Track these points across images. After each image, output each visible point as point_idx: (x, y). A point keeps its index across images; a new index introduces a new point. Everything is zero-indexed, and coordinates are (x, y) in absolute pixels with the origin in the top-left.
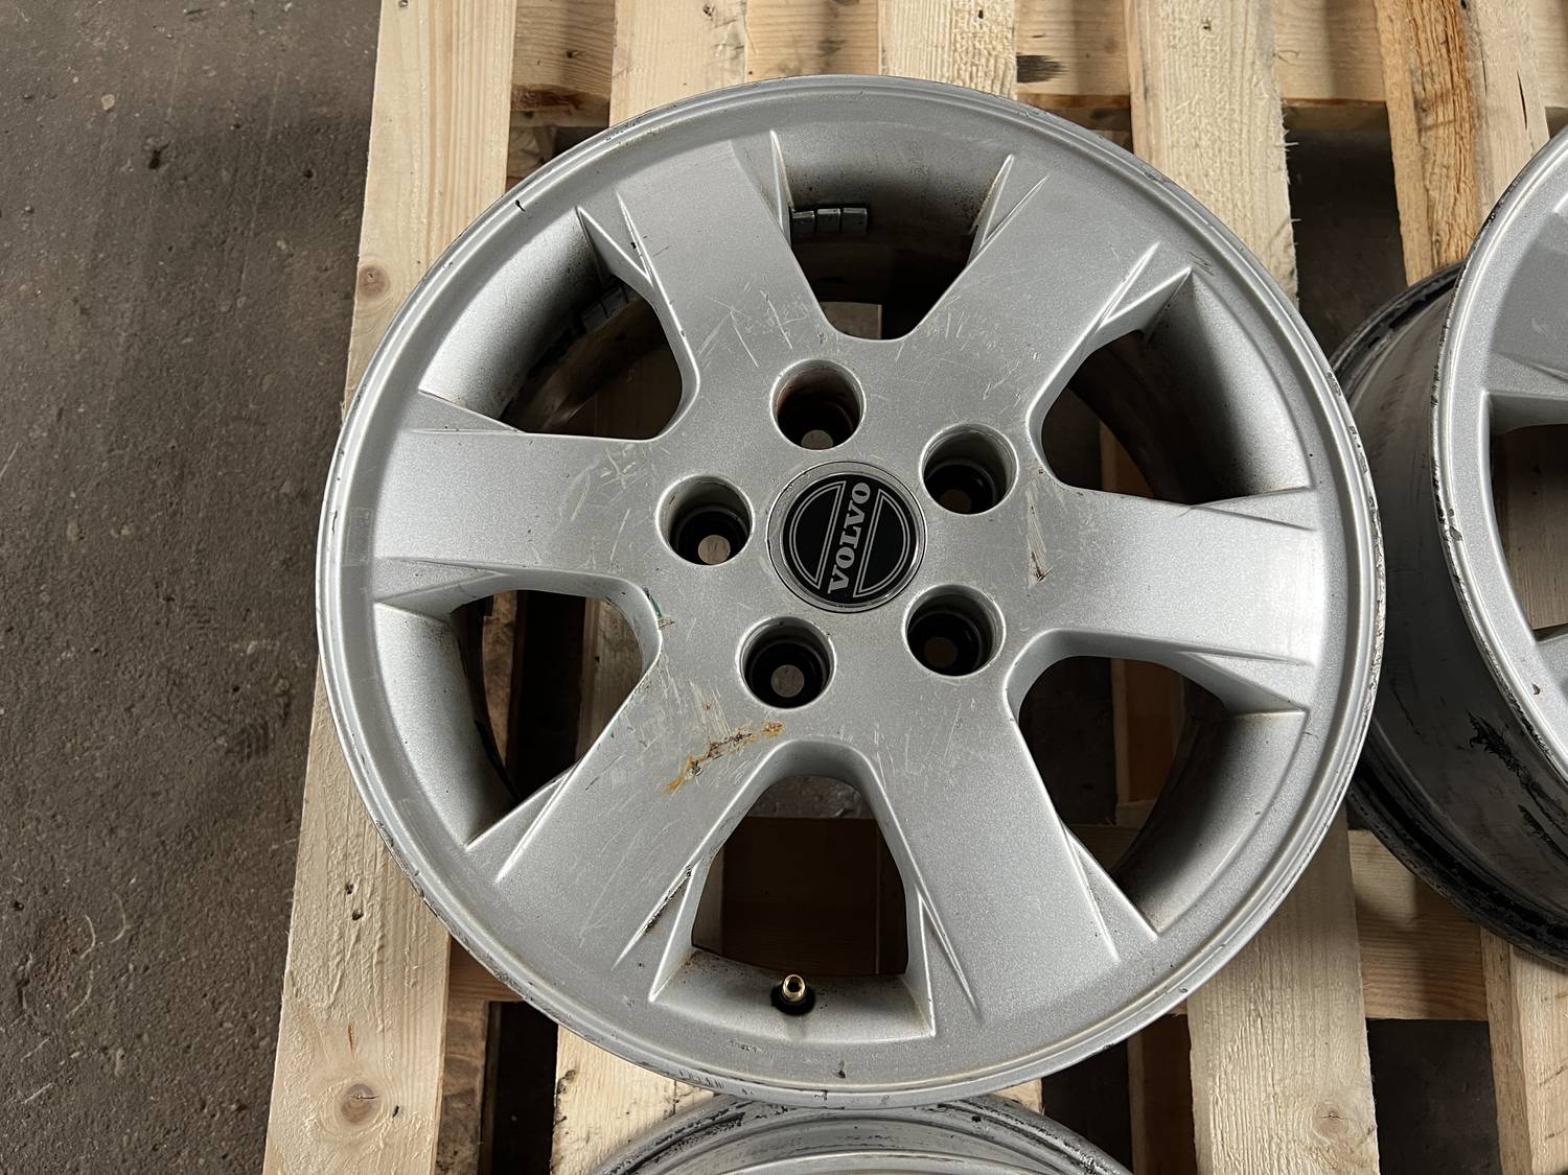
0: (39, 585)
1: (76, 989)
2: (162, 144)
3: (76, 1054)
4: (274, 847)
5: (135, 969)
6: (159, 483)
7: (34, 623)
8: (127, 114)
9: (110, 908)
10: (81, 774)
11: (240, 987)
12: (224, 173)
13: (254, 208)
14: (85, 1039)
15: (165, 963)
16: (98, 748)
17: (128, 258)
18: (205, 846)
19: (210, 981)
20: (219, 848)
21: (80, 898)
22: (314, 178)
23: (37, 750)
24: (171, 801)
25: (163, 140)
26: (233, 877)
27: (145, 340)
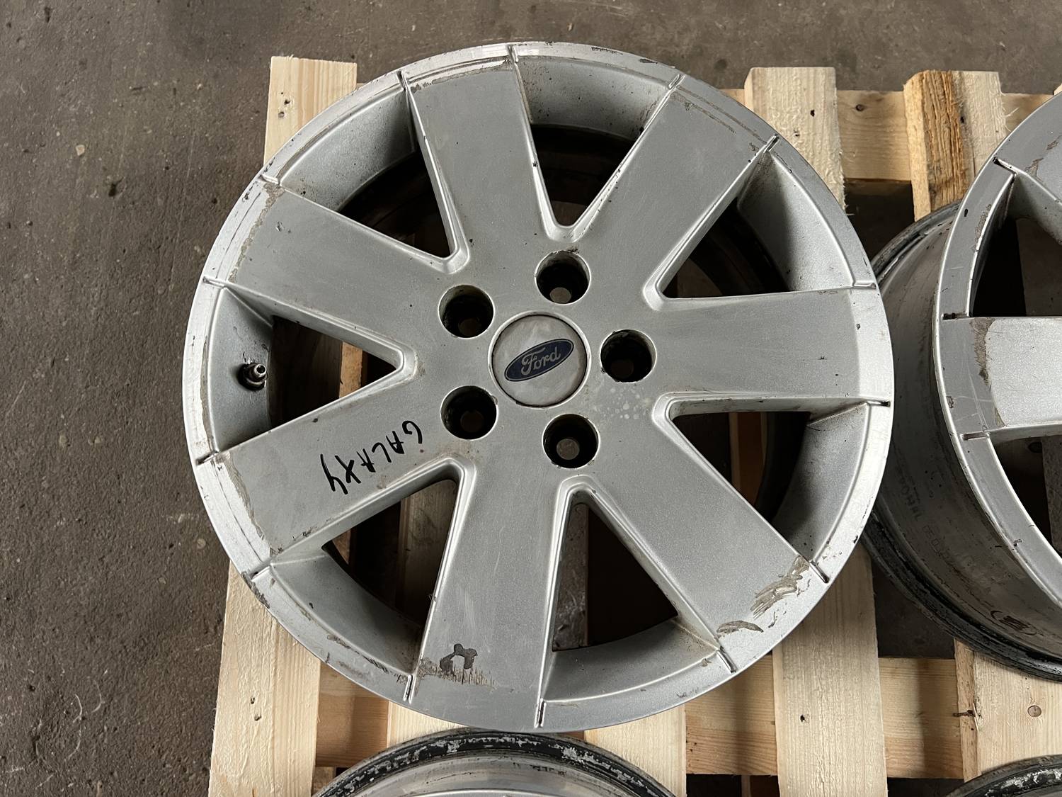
0: (41, 476)
1: (70, 743)
2: (117, 179)
3: (71, 785)
4: (197, 650)
5: (108, 729)
6: (119, 409)
7: (39, 502)
8: (93, 158)
9: (91, 690)
10: (71, 602)
11: (176, 741)
12: (159, 200)
13: (179, 224)
14: (77, 775)
15: (127, 726)
16: (83, 585)
17: (96, 257)
18: (152, 649)
19: (157, 738)
20: (161, 651)
21: (71, 683)
22: (218, 204)
23: (42, 586)
24: (129, 620)
25: (118, 177)
26: (171, 670)
27: (108, 313)
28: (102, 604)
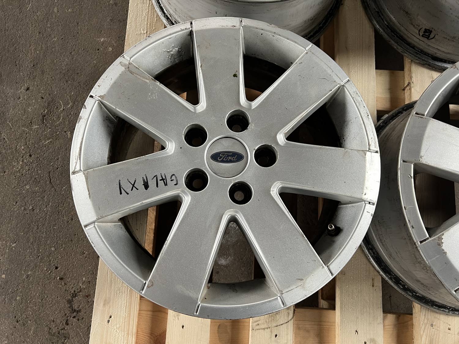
28: (71, 69)
